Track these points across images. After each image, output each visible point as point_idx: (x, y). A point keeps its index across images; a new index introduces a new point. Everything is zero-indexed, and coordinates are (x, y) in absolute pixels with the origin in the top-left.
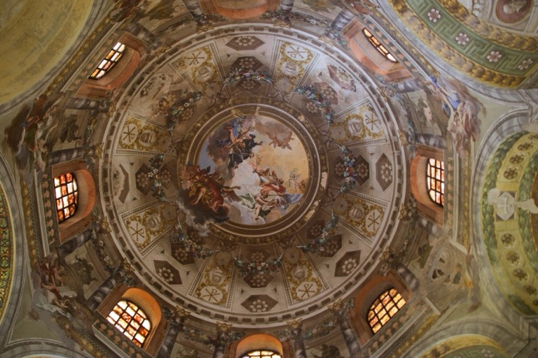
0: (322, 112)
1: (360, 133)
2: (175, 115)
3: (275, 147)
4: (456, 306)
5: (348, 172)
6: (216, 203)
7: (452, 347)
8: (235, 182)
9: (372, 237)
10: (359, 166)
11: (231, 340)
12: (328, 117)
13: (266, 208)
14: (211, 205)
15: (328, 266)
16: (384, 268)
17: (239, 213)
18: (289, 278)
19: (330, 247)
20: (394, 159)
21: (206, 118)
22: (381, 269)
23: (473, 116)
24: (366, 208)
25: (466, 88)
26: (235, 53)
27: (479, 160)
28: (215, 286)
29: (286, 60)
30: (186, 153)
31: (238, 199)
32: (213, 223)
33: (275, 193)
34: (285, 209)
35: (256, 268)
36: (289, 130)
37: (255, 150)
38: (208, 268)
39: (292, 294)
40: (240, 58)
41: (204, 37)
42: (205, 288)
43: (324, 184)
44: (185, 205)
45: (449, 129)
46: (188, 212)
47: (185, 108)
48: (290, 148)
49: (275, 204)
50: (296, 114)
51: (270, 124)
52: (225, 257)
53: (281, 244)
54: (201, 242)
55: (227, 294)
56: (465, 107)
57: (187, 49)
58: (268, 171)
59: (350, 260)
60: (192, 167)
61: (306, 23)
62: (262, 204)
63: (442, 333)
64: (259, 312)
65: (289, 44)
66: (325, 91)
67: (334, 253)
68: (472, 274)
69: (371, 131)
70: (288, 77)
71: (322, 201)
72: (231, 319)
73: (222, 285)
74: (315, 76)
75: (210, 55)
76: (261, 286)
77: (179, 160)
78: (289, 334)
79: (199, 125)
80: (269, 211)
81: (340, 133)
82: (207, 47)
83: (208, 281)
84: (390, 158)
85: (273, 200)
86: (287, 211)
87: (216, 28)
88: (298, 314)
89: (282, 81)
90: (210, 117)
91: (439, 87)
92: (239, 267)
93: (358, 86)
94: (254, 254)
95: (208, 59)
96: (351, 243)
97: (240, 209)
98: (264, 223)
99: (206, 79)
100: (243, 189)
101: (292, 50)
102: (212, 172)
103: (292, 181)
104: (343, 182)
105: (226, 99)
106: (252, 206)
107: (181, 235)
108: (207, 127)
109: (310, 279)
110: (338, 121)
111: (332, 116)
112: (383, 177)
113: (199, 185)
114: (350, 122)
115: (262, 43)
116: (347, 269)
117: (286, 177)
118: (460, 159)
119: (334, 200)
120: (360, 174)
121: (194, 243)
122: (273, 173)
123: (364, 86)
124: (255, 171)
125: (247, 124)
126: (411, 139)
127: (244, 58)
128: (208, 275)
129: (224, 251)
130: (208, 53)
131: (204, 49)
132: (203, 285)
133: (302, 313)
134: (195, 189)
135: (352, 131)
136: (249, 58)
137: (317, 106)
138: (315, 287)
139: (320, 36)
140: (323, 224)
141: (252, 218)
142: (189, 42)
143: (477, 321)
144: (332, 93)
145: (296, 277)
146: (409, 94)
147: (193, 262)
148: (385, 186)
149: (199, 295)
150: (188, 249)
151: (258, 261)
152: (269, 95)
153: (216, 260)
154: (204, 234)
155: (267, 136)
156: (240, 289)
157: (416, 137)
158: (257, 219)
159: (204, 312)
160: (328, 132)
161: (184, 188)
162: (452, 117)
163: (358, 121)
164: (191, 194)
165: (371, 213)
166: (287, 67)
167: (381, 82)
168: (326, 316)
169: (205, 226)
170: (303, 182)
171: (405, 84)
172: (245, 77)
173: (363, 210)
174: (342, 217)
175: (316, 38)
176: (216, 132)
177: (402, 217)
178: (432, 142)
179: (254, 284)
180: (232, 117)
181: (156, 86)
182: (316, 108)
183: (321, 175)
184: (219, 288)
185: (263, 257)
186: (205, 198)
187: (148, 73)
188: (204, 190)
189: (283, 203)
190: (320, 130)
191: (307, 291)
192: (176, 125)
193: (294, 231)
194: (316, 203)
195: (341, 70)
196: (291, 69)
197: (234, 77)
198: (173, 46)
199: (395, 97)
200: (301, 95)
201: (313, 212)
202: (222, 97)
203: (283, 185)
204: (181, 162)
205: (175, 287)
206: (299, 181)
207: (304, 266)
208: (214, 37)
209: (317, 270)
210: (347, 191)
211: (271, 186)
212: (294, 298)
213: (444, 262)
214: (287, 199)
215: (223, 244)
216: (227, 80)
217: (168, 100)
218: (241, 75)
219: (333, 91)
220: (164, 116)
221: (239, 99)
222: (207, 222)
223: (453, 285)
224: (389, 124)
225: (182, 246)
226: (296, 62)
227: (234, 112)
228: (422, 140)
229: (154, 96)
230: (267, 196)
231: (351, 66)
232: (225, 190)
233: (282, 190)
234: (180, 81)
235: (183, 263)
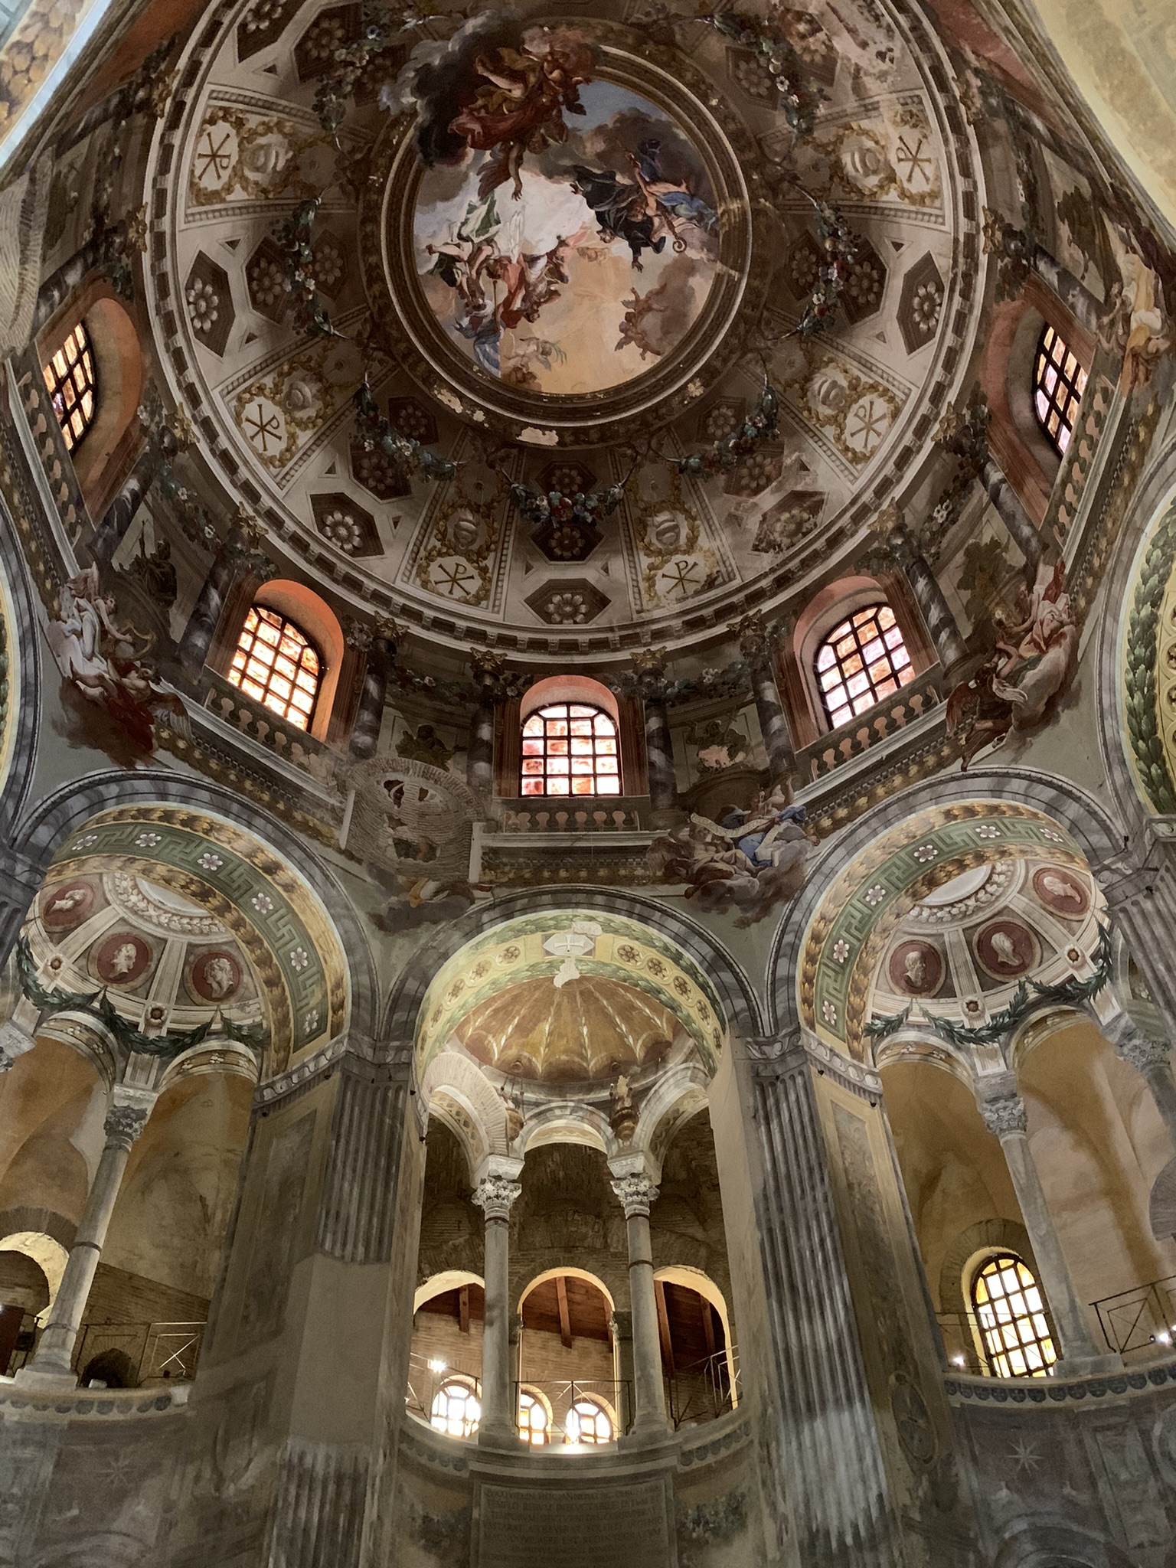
0: (708, 447)
1: (654, 541)
2: (759, 45)
3: (626, 304)
4: (369, 879)
5: (561, 501)
6: (477, 127)
7: (294, 897)
8: (531, 179)
9: (418, 582)
10: (577, 534)
11: (111, 270)
12: (694, 461)
13: (462, 274)
14: (471, 113)
15: (331, 470)
16: (361, 631)
17: (446, 198)
18: (286, 368)
19: (378, 467)
20: (598, 630)
21: (732, 126)
22: (357, 625)
23: (730, 889)
24: (481, 554)
25: (787, 899)
26: (901, 265)
27: (655, 908)
28: (240, 162)
29: (853, 387)
30: (635, 50)
31: (486, 191)
32: (420, 119)
33: (501, 299)
34: (461, 329)
35: (297, 266)
36: (668, 350)
37: (621, 247)
38: (288, 127)
39: (248, 390)
40: (882, 272)
41: (970, 214)
42: (233, 132)
43: (529, 436)
44: (475, 36)
45: (695, 818)
46: (452, 46)
47: (772, 77)
48: (620, 346)
49: (471, 299)
50: (708, 375)
51: (687, 296)
52: (323, 168)
53: (368, 327)
54: (363, 92)
55: (223, 201)
56: (746, 873)
57: (948, 153)
58: (562, 278)
59: (356, 530)
60: (591, 63)
61: (940, 493)
62: (470, 261)
63: (318, 876)
64: (189, 312)
65: (895, 415)
66: (761, 466)
67: (363, 481)
68: (436, 900)
69: (660, 573)
70: (808, 379)
71: (486, 430)
72: (159, 238)
73: (244, 180)
74: (799, 449)
75: (911, 198)
76: (253, 295)
77: (616, 26)
78: (158, 426)
79: (714, 102)
80: (452, 282)
81: (654, 487)
82: (937, 203)
83: (254, 133)
84: (601, 620)
85: (482, 293)
86: (455, 336)
87: (983, 259)
88: (206, 424)
89: (799, 357)
90: (734, 138)
91: (781, 819)
92: (297, 217)
93: (767, 561)
94: (335, 253)
95: (903, 189)
96: (396, 524)
97: (457, 199)
98: (421, 271)
99: (846, 159)
100: (514, 206)
101: (876, 415)
102: (570, 119)
103: (533, 347)
104: (537, 489)
105: (775, 194)
106: (464, 233)
107: (384, 29)
108: (703, 123)
109: (294, 428)
110: (683, 487)
111: (696, 471)
112: (557, 599)
113: (532, 79)
114: (681, 518)
115: (912, 347)
116: (335, 525)
117: (544, 328)
118: (642, 850)
119: (492, 466)
120: (557, 535)
121: (359, 72)
122: (556, 293)
123: (765, 575)
124: (562, 243)
125: (696, 234)
126: (650, 684)
127: (881, 281)
128: (269, 129)
129: (338, 162)
130: (921, 199)
131: (935, 195)
132: (239, 124)
133: (211, 436)
134: (520, 65)
135: (660, 518)
136: (879, 295)
137: (725, 437)
138: (275, 447)
139: (901, 504)
140: (428, 438)
141: (434, 235)
142: (967, 172)
143: (363, 941)
144: (754, 485)
145: (291, 386)
146: (752, 710)
147: (304, 78)
148: (538, 602)
149: (212, 121)
150: (341, 54)
151: (318, 267)
152: (765, 314)
153: (311, 145)
154: (384, 98)
155: (656, 286)
156: (241, 235)
157: (657, 703)
158: (430, 249)
159: (167, 149)
160: (657, 457)
161: (527, 35)
162: (720, 831)
163: (683, 540)
164: (504, 52)
165: (471, 570)
166: (834, 384)
167: (776, 629)
168: (220, 508)
169: (408, 99)
170: (534, 377)
171: (778, 712)
172: (829, 265)
173: (475, 547)
174: (452, 490)
175: (898, 492)
176: (685, 142)
177: (478, 656)
178: (656, 756)
179: (256, 273)
180: (722, 198)
181: (866, 28)
182: (719, 433)
183: (551, 429)
184: (238, 173)
185: (331, 279)
186: (491, 94)
187: (913, 29)
188: (517, 93)
189: (476, 321)
190: (663, 432)
191: (262, 428)
192: (728, 41)
193: (405, 357)
194: (479, 416)
195: (807, 525)
196: (828, 393)
197: (834, 235)
198: (970, 130)
199: (741, 658)
200: (755, 400)
201: (458, 408)
202: (785, 185)
203: (523, 320)
204: (612, 30)
205: (230, 46)
206: (535, 367)
207: (320, 404)
208: (962, 239)
209: (317, 441)
210: (515, 498)
211: (518, 288)
212: (239, 399)
213: (421, 799)
214: (485, 332)
215: (358, 156)
216: (828, 213)
217: (811, 40)
218: (835, 255)
219: (757, 491)
220: (764, 13)
221: (769, 228)
222: (420, 104)
223: (390, 841)
224: (677, 623)
225: (353, 36)
226: (844, 412)
227: (735, 206)
228: (654, 724)
229: (834, 11)
230: (493, 274)
231: (816, 557)
232: (514, 154)
233: (511, 318)
234: (858, 89)
235: (300, 49)
